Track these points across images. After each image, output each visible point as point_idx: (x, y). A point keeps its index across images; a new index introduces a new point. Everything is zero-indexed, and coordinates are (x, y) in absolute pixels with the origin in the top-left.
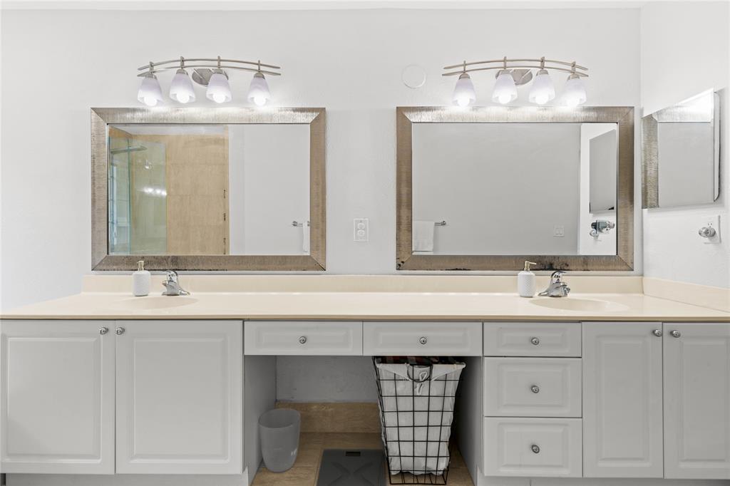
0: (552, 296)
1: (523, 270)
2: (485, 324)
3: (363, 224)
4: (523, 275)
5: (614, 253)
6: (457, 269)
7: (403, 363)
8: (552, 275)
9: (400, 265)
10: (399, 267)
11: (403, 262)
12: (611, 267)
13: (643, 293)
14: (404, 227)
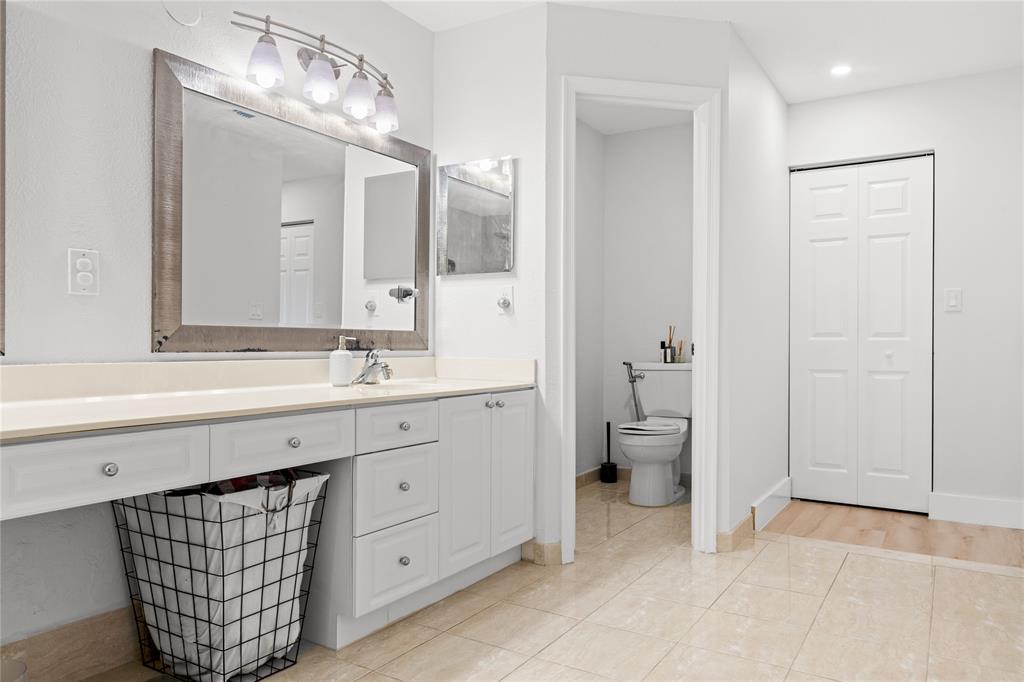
0: (368, 383)
1: (337, 348)
2: (358, 411)
3: (87, 260)
4: (341, 355)
5: (413, 329)
6: (249, 350)
7: (256, 487)
8: (368, 356)
9: (160, 343)
10: (158, 346)
11: (166, 338)
12: (411, 346)
13: (436, 375)
14: (167, 273)
